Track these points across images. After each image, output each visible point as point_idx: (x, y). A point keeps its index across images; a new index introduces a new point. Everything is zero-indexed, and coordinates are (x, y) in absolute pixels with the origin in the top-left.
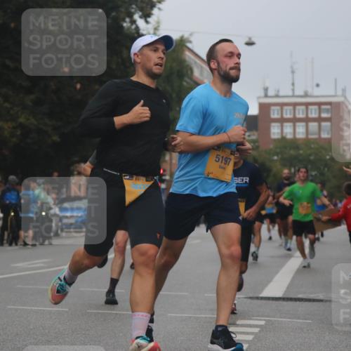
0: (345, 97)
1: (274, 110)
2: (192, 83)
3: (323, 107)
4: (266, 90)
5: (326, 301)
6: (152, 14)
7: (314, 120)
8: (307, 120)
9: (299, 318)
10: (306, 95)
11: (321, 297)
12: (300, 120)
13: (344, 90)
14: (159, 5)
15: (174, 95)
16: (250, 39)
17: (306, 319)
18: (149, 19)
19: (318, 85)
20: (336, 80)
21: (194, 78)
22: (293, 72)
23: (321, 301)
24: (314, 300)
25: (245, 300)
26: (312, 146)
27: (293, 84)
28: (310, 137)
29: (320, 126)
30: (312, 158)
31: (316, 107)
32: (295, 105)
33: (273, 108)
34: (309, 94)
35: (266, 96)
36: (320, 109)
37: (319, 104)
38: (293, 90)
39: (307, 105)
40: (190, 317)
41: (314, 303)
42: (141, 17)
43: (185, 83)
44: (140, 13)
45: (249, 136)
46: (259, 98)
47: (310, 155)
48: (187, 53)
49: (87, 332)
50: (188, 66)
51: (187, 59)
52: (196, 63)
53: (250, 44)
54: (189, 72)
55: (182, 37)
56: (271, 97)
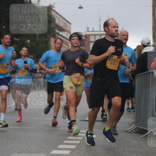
1: (91, 37)
2: (55, 25)
4: (88, 28)
13: (122, 28)
21: (56, 23)
22: (100, 20)
25: (79, 121)
27: (100, 26)
32: (101, 35)
33: (91, 36)
35: (88, 31)
38: (100, 28)
40: (55, 129)
43: (52, 26)
46: (85, 32)
48: (53, 12)
49: (8, 137)
50: (53, 18)
51: (53, 15)
52: (56, 16)
53: (81, 8)
54: (54, 21)
55: (50, 5)
56: (90, 31)
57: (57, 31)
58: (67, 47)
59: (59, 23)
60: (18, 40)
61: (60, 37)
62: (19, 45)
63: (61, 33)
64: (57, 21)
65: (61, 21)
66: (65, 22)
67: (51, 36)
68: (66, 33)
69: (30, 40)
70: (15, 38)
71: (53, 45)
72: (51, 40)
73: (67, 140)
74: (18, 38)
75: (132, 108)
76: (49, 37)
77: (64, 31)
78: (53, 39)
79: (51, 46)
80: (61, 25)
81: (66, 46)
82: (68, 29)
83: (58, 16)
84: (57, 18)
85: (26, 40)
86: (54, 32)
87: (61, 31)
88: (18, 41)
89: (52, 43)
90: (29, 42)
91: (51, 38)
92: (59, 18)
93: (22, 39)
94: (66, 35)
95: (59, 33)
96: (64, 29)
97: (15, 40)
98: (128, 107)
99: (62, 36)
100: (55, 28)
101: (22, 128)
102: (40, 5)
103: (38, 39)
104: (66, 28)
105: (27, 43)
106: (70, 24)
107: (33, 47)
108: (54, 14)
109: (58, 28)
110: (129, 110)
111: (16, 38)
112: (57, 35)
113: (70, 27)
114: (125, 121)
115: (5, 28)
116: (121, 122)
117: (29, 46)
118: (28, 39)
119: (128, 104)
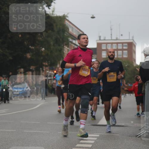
0: (133, 40)
2: (69, 34)
3: (124, 44)
4: (100, 37)
5: (125, 126)
6: (51, 5)
7: (120, 50)
8: (117, 50)
10: (117, 39)
11: (123, 124)
13: (133, 37)
14: (54, 1)
15: (61, 40)
16: (93, 15)
17: (117, 134)
18: (50, 7)
19: (122, 35)
20: (129, 33)
22: (111, 30)
23: (123, 126)
24: (120, 126)
25: (91, 126)
27: (111, 35)
28: (119, 57)
29: (123, 52)
31: (121, 44)
32: (112, 43)
33: (103, 45)
34: (118, 39)
35: (100, 40)
36: (123, 45)
37: (122, 43)
38: (111, 37)
39: (117, 43)
41: (120, 127)
42: (46, 6)
43: (65, 34)
44: (46, 5)
46: (97, 40)
48: (67, 22)
49: (24, 140)
50: (67, 27)
51: (66, 24)
52: (70, 26)
53: (93, 17)
54: (67, 30)
55: (64, 15)
56: (102, 40)
57: (71, 40)
59: (72, 32)
60: (33, 48)
61: (74, 45)
62: (34, 52)
63: (74, 42)
64: (70, 30)
65: (74, 31)
66: (78, 31)
67: (64, 44)
69: (44, 48)
70: (30, 47)
71: (66, 53)
72: (64, 48)
73: (79, 144)
74: (33, 46)
76: (62, 45)
78: (66, 47)
80: (75, 34)
83: (71, 25)
84: (71, 28)
85: (41, 48)
86: (68, 40)
87: (74, 40)
89: (65, 51)
90: (44, 50)
91: (65, 46)
92: (72, 27)
93: (38, 47)
95: (72, 41)
98: (138, 112)
100: (68, 37)
102: (54, 15)
103: (52, 47)
105: (42, 51)
106: (83, 32)
107: (47, 55)
108: (68, 24)
109: (72, 36)
110: (139, 116)
111: (32, 46)
112: (70, 43)
114: (135, 126)
115: (21, 37)
116: (131, 127)
117: (43, 54)
118: (42, 48)
119: (138, 109)
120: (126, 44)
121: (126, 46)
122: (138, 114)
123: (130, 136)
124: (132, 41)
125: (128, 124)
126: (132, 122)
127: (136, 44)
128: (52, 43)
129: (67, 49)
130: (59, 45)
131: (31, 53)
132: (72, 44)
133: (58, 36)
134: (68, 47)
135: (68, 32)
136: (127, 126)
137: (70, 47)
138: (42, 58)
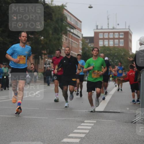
0: (130, 29)
2: (67, 24)
3: (120, 33)
4: (97, 26)
5: (121, 113)
7: (117, 39)
8: (114, 39)
9: (110, 120)
10: (113, 29)
11: (119, 111)
12: (111, 39)
13: (129, 27)
15: (59, 29)
16: (91, 5)
17: (113, 120)
19: (118, 24)
20: (126, 22)
21: (68, 22)
22: (108, 19)
23: (119, 113)
24: (116, 112)
25: (88, 112)
26: (116, 49)
27: (108, 24)
28: (115, 46)
29: (119, 41)
30: (116, 54)
31: (118, 33)
32: (109, 33)
33: (100, 34)
34: (115, 28)
35: (97, 29)
36: (119, 34)
37: (119, 32)
38: (108, 26)
39: (114, 32)
40: (65, 119)
41: (116, 114)
43: (64, 24)
45: (90, 45)
46: (94, 30)
47: (115, 53)
48: (65, 11)
49: (23, 126)
50: (65, 16)
51: (65, 13)
52: (68, 15)
53: (90, 7)
54: (66, 19)
55: (63, 5)
56: (99, 29)
57: (69, 29)
58: (78, 43)
59: (70, 21)
60: (33, 36)
61: (72, 34)
63: (72, 31)
64: (69, 19)
65: (72, 20)
66: (76, 20)
67: (63, 33)
68: (77, 31)
71: (64, 41)
72: (63, 37)
73: (77, 129)
75: (138, 101)
76: (61, 34)
77: (76, 29)
78: (65, 36)
79: (63, 43)
80: (73, 23)
81: (76, 43)
82: (79, 27)
83: (69, 14)
84: (69, 17)
85: (40, 36)
86: (66, 29)
87: (73, 29)
88: (32, 38)
89: (64, 40)
90: (43, 39)
91: (63, 35)
92: (71, 17)
93: (37, 36)
94: (77, 32)
95: (71, 30)
96: (75, 27)
97: (30, 37)
98: (134, 99)
99: (73, 33)
100: (67, 26)
101: (35, 118)
102: (53, 4)
103: (51, 36)
104: (77, 26)
105: (41, 40)
106: (81, 22)
107: (46, 43)
108: (66, 13)
109: (70, 25)
110: (134, 103)
111: (31, 35)
112: (68, 32)
113: (81, 25)
114: (131, 112)
116: (127, 113)
117: (42, 42)
118: (42, 36)
119: (134, 96)
120: (123, 33)
121: (122, 35)
122: (134, 101)
123: (125, 122)
124: (128, 30)
125: (123, 111)
126: (128, 109)
127: (132, 33)
128: (51, 32)
129: (65, 37)
130: (58, 34)
131: (30, 42)
132: (70, 33)
133: (57, 26)
134: (66, 36)
135: (66, 22)
136: (123, 113)
137: (68, 36)
138: (41, 46)
